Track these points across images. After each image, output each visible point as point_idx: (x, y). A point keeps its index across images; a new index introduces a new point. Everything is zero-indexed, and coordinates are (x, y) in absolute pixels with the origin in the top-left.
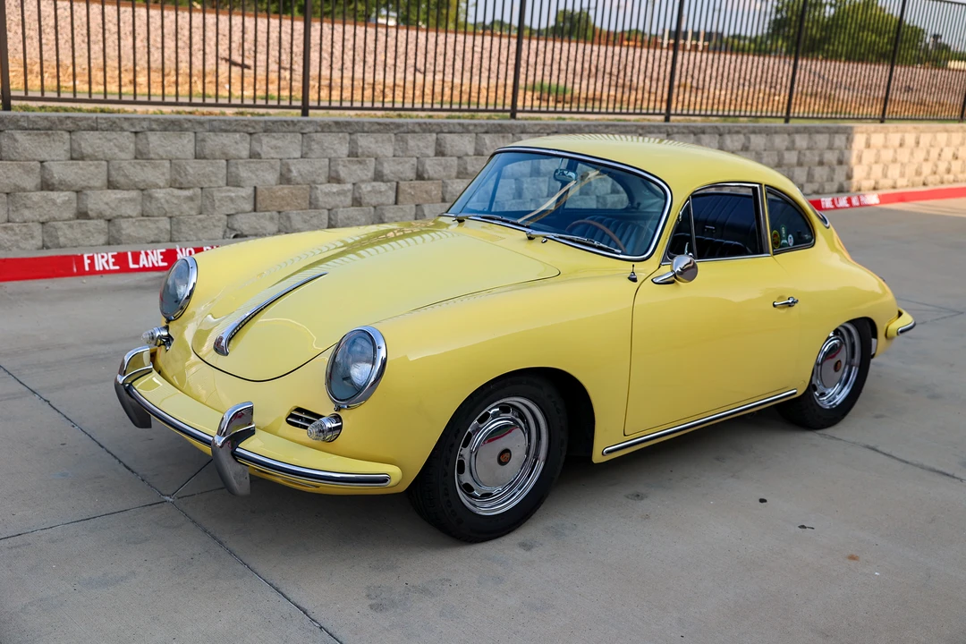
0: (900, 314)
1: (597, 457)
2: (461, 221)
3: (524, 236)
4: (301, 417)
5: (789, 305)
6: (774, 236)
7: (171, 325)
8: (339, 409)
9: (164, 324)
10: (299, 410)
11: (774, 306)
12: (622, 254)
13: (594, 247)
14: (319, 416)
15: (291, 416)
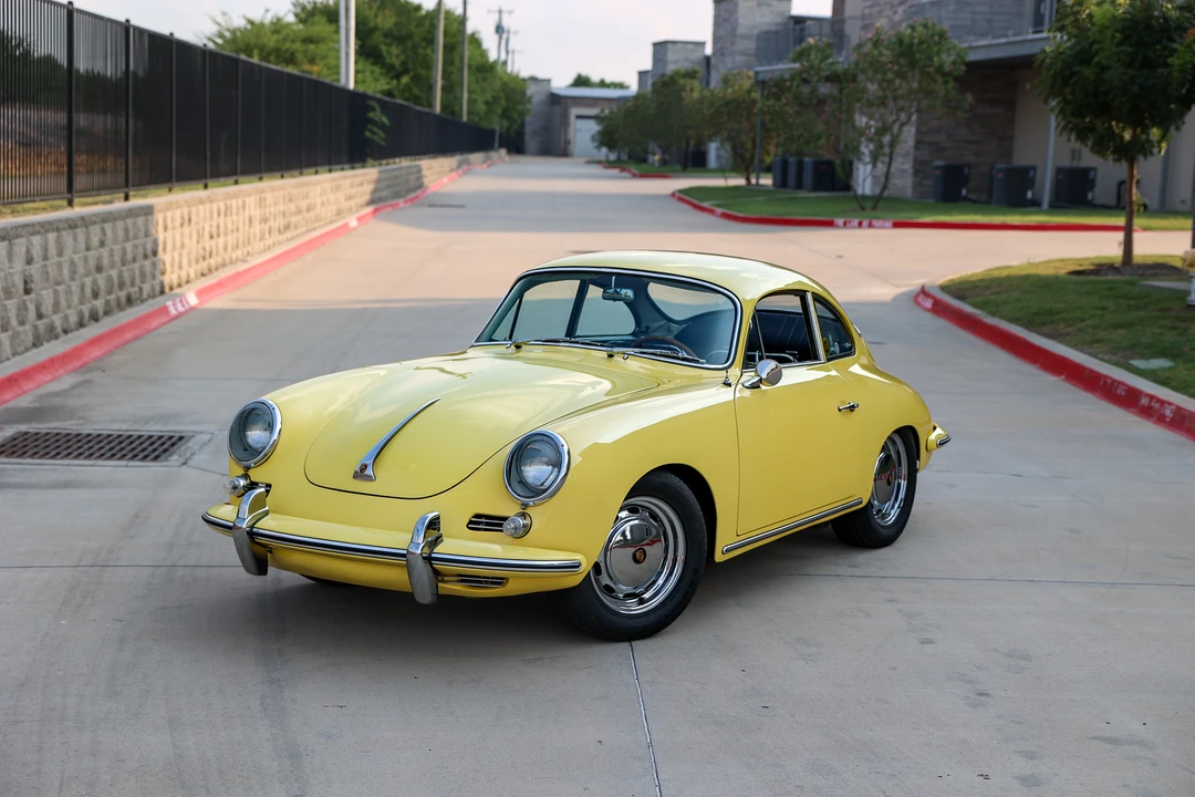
0: (935, 428)
1: (719, 557)
2: (518, 347)
3: (605, 355)
4: (485, 523)
5: (852, 408)
6: (825, 343)
7: (250, 473)
8: (525, 506)
9: (241, 472)
10: (477, 516)
11: (840, 410)
12: (708, 362)
13: (678, 358)
14: (505, 519)
15: (471, 522)
